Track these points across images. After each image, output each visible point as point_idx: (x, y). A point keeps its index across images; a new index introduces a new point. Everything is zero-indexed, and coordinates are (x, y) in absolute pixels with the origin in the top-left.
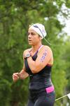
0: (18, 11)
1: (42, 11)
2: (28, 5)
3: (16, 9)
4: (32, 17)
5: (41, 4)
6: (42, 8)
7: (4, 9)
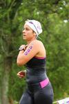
0: (40, 15)
1: (61, 14)
2: (49, 9)
3: (38, 13)
4: (53, 20)
5: (61, 8)
6: (62, 12)
7: (28, 13)
